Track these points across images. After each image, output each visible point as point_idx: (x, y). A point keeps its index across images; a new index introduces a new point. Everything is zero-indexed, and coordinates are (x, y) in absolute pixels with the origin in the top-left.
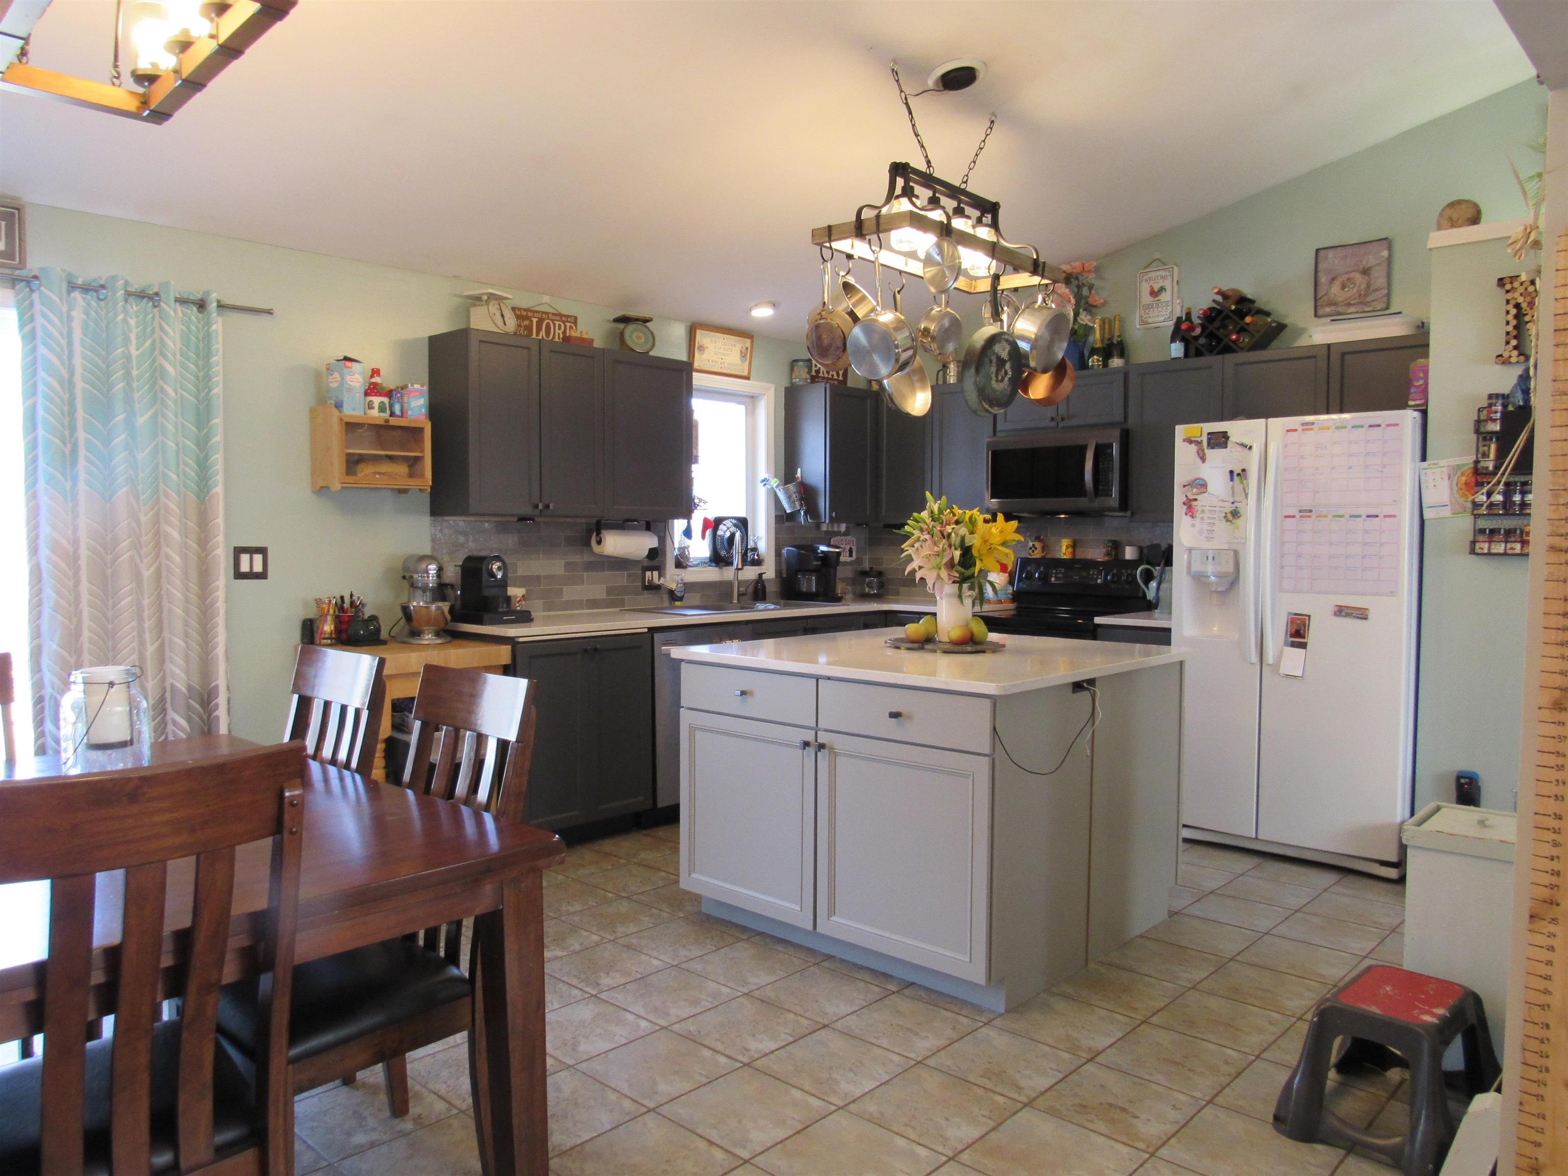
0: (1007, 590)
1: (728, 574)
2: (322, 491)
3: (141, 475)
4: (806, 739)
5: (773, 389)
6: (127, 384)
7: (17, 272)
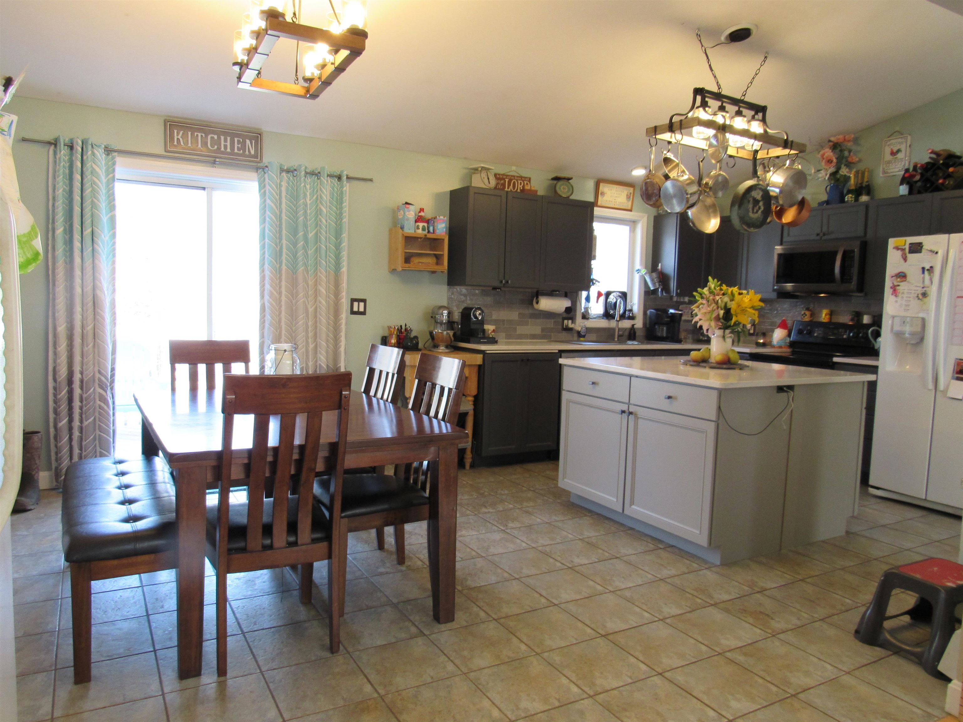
0: (785, 340)
1: (613, 324)
2: (393, 271)
3: (310, 261)
4: (623, 409)
5: (646, 217)
6: (305, 217)
7: (259, 165)
